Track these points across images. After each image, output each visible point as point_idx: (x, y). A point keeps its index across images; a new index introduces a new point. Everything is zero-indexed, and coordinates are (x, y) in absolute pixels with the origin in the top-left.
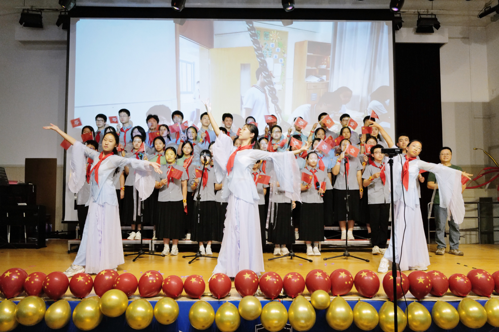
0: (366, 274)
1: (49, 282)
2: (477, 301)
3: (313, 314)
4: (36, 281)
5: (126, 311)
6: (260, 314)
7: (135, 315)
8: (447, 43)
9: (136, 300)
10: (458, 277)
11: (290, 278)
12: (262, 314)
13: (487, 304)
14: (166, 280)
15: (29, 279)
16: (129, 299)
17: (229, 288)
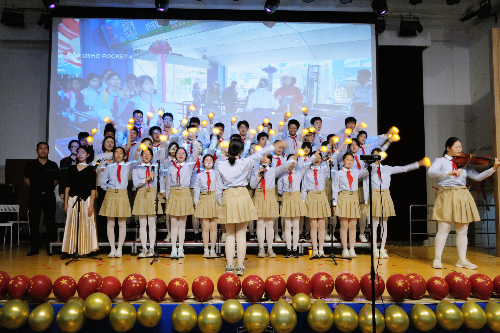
0: (347, 277)
1: (32, 285)
2: (455, 304)
3: (294, 316)
4: (19, 284)
5: (110, 313)
6: (242, 317)
7: (119, 318)
8: (429, 46)
9: (120, 303)
10: (436, 280)
11: (271, 281)
12: (244, 317)
13: (464, 307)
14: (150, 283)
15: (13, 282)
16: (112, 302)
17: (212, 291)
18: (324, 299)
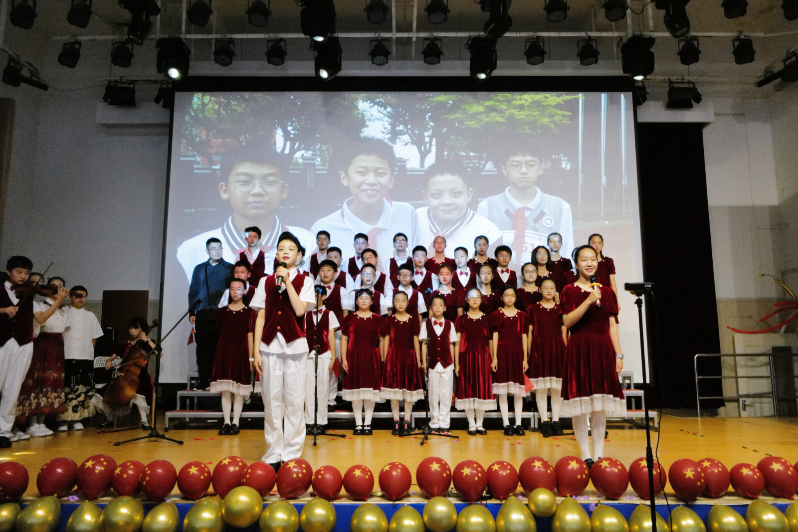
0: (609, 464)
1: (149, 475)
2: (774, 504)
3: (532, 524)
4: (129, 474)
5: (261, 519)
6: (455, 524)
7: (273, 524)
8: (712, 122)
9: (274, 503)
10: (744, 468)
11: (496, 470)
12: (458, 525)
13: (789, 510)
14: (318, 472)
15: (120, 471)
16: (264, 500)
17: (408, 484)
18: (576, 496)
